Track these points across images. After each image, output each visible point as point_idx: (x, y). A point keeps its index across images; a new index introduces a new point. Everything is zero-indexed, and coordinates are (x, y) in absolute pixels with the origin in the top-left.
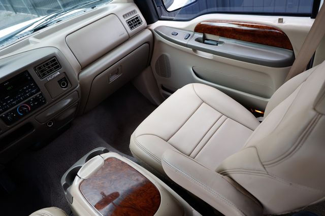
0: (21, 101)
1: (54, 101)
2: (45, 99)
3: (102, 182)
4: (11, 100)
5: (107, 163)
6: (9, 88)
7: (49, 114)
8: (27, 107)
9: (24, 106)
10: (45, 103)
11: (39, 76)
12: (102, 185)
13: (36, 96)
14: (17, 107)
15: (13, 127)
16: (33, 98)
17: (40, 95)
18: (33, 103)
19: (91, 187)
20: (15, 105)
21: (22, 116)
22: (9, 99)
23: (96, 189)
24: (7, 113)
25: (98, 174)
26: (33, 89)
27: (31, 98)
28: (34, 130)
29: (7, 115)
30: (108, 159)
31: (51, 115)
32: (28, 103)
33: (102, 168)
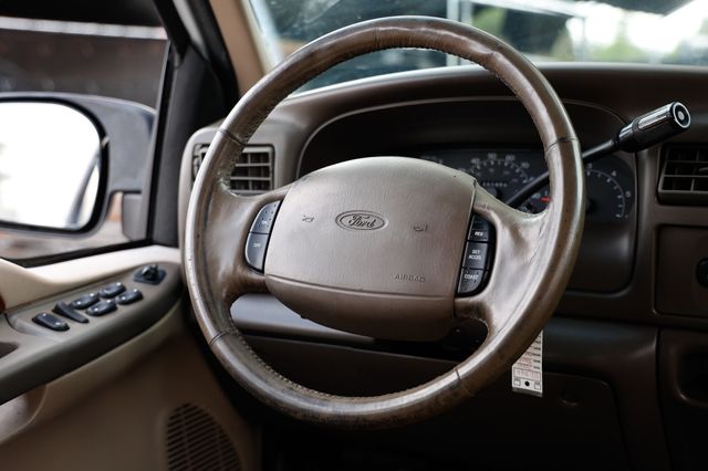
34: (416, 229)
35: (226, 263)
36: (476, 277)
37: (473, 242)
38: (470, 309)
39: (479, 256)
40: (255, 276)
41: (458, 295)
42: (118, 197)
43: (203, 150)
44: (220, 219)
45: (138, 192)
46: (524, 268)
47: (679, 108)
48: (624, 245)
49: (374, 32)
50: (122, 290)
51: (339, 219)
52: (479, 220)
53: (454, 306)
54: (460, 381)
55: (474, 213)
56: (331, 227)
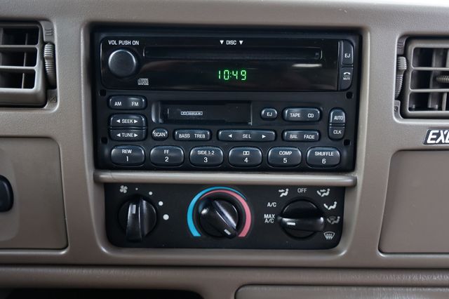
2: (339, 230)
4: (200, 135)
6: (226, 74)
8: (240, 218)
9: (230, 203)
11: (401, 97)
13: (313, 188)
14: (198, 187)
16: (293, 188)
17: (340, 193)
18: (281, 213)
24: (143, 185)
26: (325, 138)
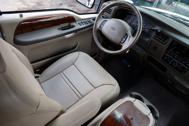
0: (178, 60)
1: (186, 79)
2: (185, 73)
3: (131, 114)
5: (145, 117)
6: (184, 51)
7: (176, 78)
8: (176, 65)
9: (175, 63)
10: (183, 74)
12: (129, 114)
13: (185, 67)
14: (173, 60)
15: (161, 62)
16: (183, 66)
17: (187, 69)
18: (180, 67)
19: (128, 107)
20: (174, 58)
21: (169, 64)
22: (177, 54)
23: (127, 110)
24: (168, 56)
25: (137, 111)
27: (182, 65)
28: (163, 73)
29: (167, 56)
30: (148, 118)
31: (176, 80)
32: (179, 64)
33: (141, 114)
34: (119, 33)
35: (98, 26)
36: (122, 42)
37: (124, 37)
38: (121, 45)
39: (124, 39)
40: (101, 29)
41: (120, 43)
42: (95, 5)
43: (104, 6)
44: (99, 20)
45: (97, 5)
46: (128, 43)
47: (160, 29)
48: (148, 40)
49: (125, 3)
50: (90, 21)
51: (111, 27)
52: (126, 35)
53: (119, 44)
54: (115, 53)
55: (126, 34)
56: (110, 28)
